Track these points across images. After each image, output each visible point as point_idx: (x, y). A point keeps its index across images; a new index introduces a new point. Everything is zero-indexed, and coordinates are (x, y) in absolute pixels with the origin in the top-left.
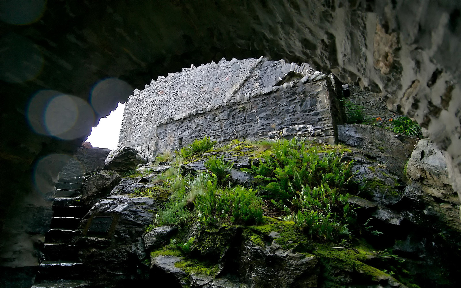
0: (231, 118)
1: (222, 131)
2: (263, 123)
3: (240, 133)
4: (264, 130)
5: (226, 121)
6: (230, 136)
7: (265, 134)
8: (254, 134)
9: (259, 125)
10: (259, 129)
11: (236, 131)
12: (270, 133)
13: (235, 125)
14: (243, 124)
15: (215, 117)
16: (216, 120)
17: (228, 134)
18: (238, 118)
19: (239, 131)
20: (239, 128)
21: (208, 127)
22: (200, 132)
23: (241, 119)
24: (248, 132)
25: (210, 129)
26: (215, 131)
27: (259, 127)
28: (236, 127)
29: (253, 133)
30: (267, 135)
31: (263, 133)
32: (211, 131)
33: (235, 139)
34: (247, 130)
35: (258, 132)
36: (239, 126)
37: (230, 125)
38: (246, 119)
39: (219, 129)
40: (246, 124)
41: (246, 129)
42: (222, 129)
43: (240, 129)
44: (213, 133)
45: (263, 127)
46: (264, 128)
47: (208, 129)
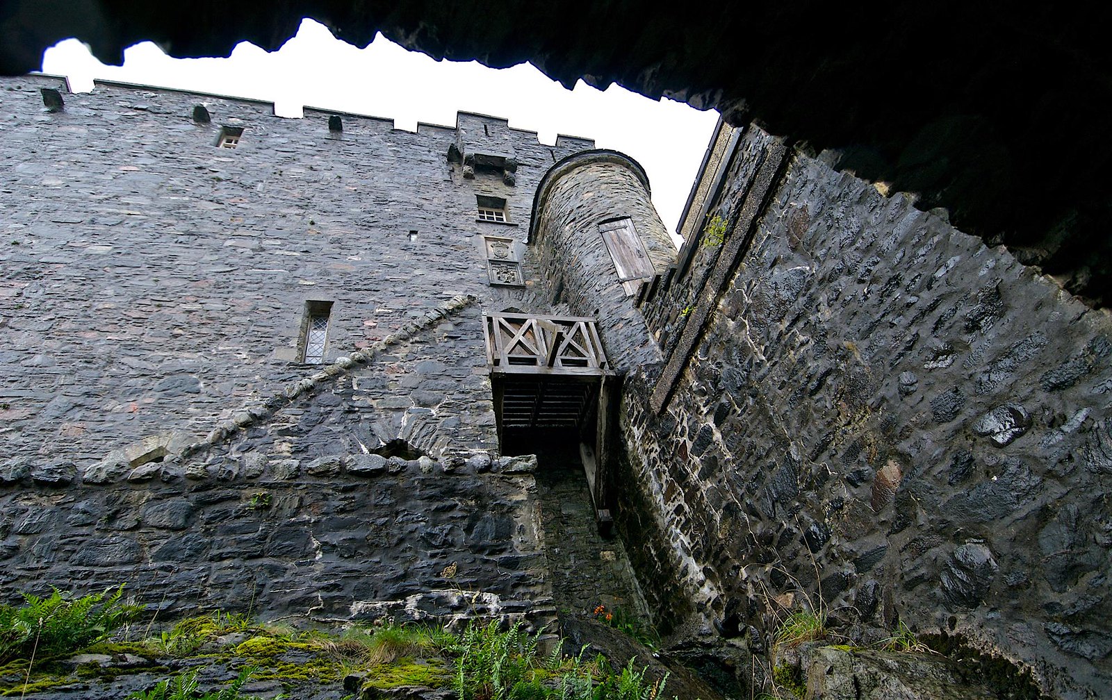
0: (198, 528)
1: (136, 572)
2: (334, 565)
3: (230, 595)
4: (335, 593)
5: (173, 536)
6: (178, 598)
7: (337, 606)
8: (293, 603)
9: (319, 569)
10: (315, 584)
11: (211, 581)
12: (357, 607)
13: (212, 559)
14: (251, 557)
15: (117, 512)
16: (118, 524)
17: (168, 589)
18: (232, 531)
19: (227, 585)
20: (229, 572)
21: (68, 548)
22: (14, 559)
23: (246, 537)
24: (266, 591)
25: (76, 557)
26: (97, 570)
27: (318, 579)
28: (214, 565)
29: (288, 598)
30: (345, 611)
31: (331, 605)
32: (79, 565)
33: (199, 614)
34: (263, 586)
35: (311, 599)
36: (226, 563)
37: (187, 552)
38: (268, 540)
39: (123, 564)
40: (266, 561)
41: (259, 581)
42: (142, 566)
43: (234, 576)
44: (87, 576)
45: (332, 582)
46: (335, 587)
47: (61, 554)
